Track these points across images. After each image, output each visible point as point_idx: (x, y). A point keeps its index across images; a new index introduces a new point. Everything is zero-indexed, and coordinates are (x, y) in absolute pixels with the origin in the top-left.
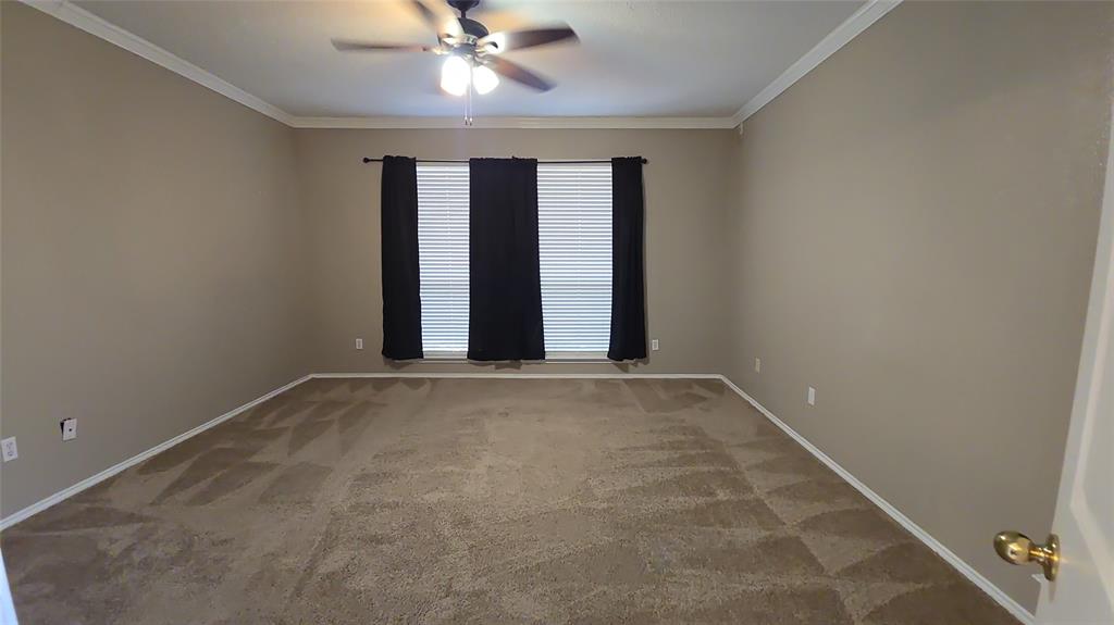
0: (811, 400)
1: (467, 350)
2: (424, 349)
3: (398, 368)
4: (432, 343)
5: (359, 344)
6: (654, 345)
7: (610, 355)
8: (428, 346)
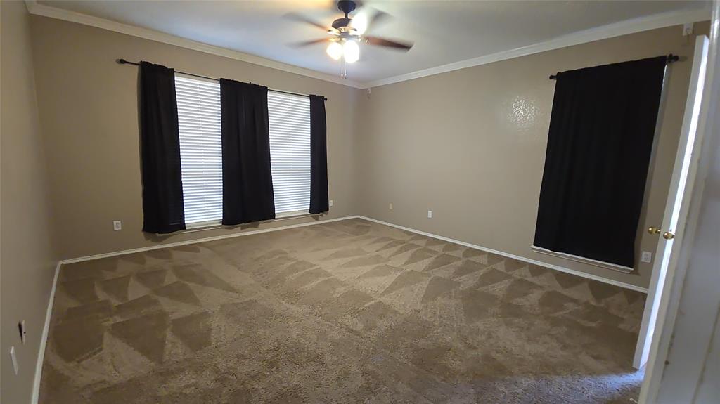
0: (430, 216)
1: (222, 218)
2: (186, 222)
3: (159, 241)
4: (193, 216)
5: (118, 225)
6: (331, 203)
7: (311, 211)
8: (189, 219)
